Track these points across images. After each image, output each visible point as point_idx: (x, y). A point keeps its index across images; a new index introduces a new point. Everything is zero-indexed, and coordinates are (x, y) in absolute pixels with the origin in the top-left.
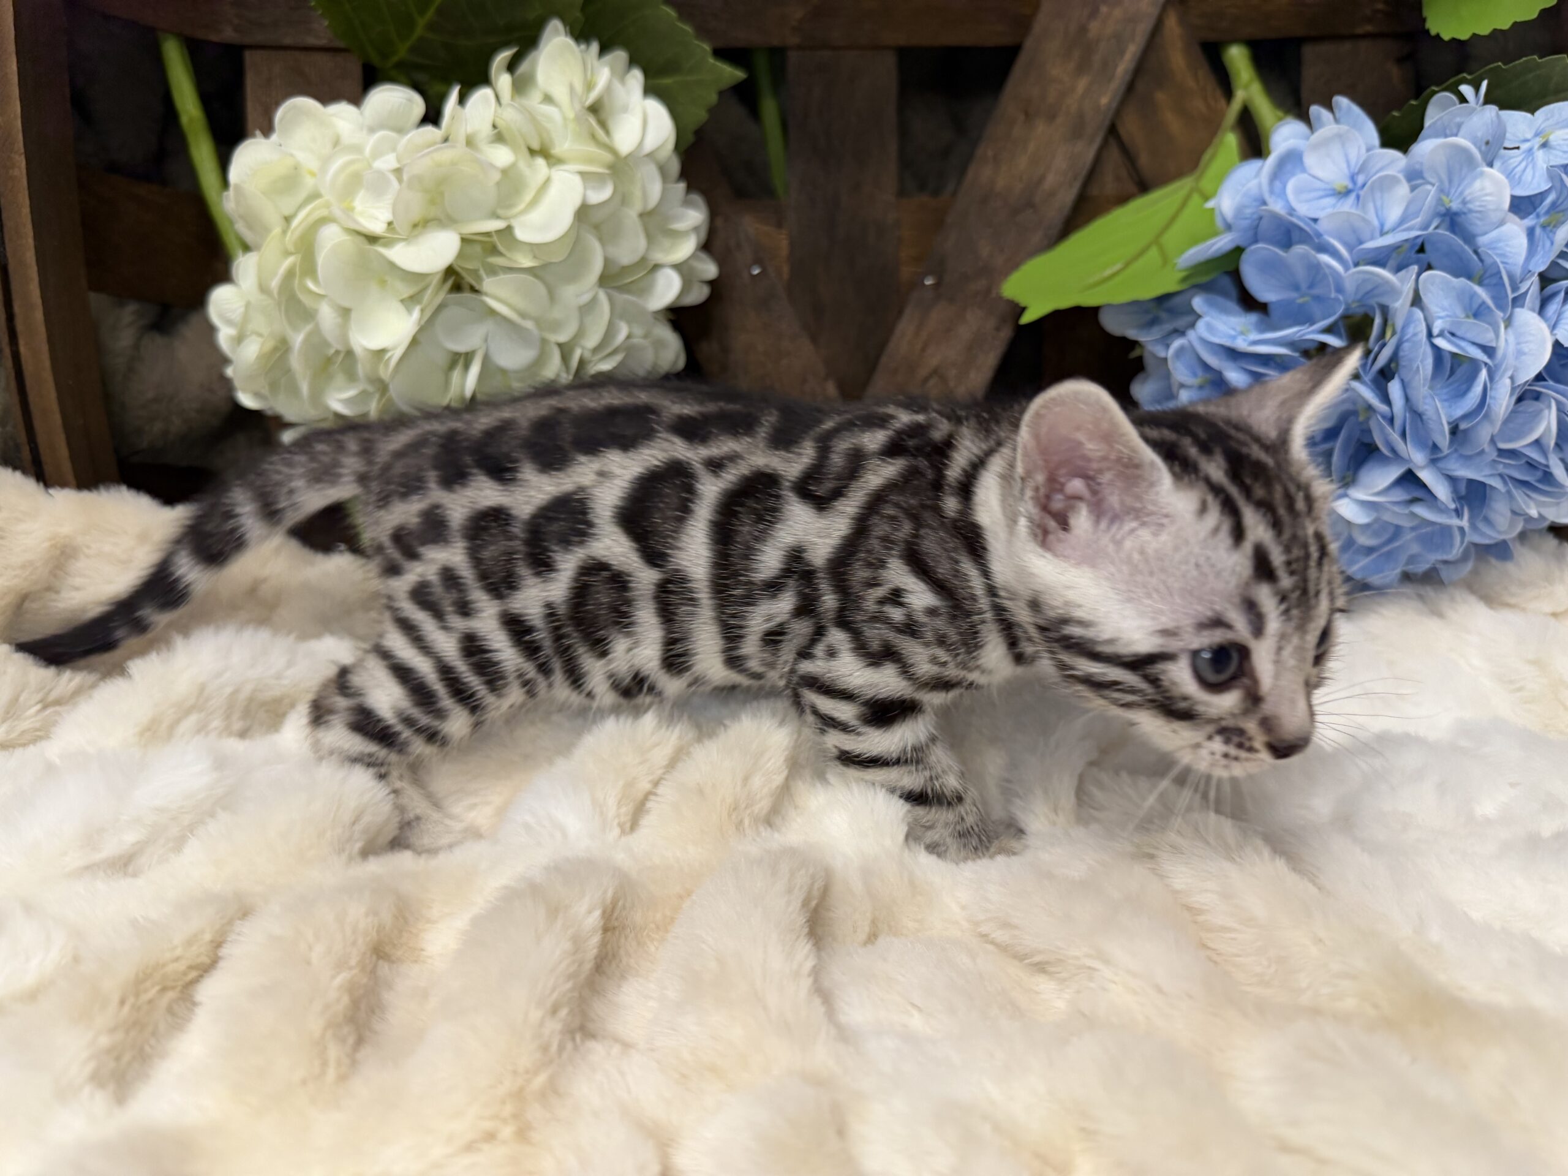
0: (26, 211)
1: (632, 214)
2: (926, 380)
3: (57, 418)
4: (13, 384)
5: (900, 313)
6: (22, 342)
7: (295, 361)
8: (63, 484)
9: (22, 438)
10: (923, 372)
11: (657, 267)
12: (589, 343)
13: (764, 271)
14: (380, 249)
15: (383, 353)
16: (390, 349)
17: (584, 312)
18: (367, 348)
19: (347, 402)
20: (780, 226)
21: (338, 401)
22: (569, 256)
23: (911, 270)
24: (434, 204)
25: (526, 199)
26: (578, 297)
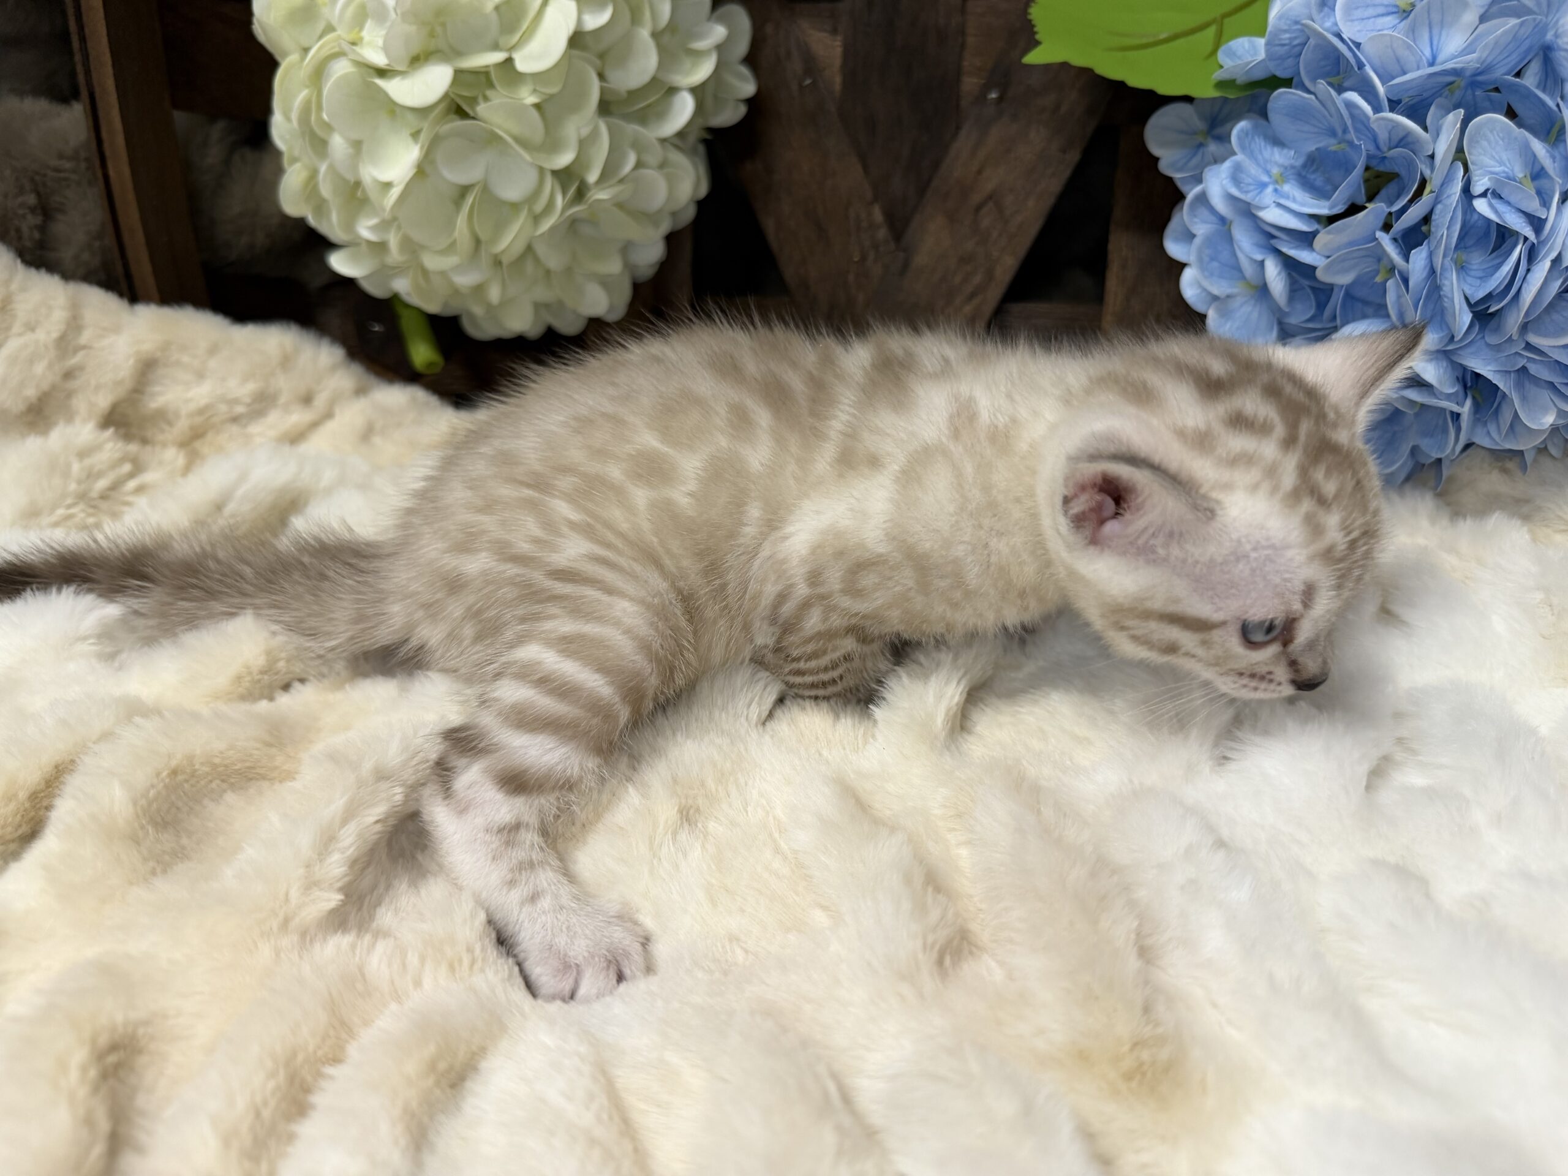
1: (644, 33)
2: (978, 208)
3: (140, 237)
4: (106, 204)
5: (958, 128)
6: (110, 168)
7: (326, 190)
10: (976, 198)
11: (673, 90)
12: (592, 177)
13: (814, 83)
14: (380, 82)
15: (388, 185)
16: (395, 183)
17: (584, 145)
18: (376, 181)
19: (372, 229)
20: (834, 31)
21: (365, 229)
22: (564, 87)
23: (975, 80)
24: (433, 37)
25: (524, 27)
26: (579, 129)
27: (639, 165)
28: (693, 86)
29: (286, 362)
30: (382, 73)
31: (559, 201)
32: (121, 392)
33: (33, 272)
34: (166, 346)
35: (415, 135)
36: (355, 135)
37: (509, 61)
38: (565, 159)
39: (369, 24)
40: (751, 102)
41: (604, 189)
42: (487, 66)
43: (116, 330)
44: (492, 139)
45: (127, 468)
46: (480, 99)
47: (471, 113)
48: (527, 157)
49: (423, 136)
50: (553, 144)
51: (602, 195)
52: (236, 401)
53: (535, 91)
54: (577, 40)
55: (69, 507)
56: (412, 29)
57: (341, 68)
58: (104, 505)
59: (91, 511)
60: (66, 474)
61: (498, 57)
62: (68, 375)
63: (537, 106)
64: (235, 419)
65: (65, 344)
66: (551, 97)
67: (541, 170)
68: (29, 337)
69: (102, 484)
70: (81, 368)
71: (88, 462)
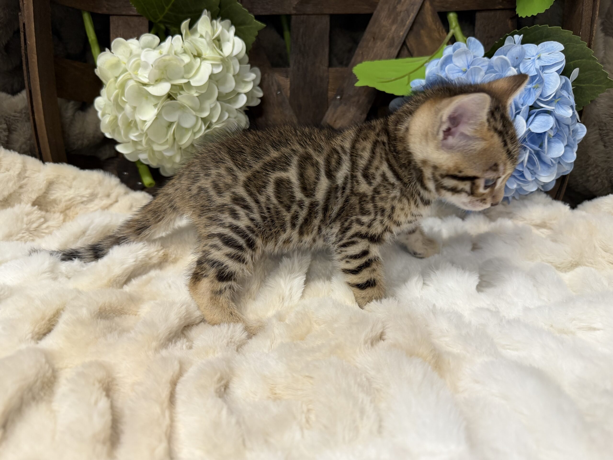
0: (37, 73)
1: (230, 75)
3: (46, 140)
4: (33, 128)
5: (328, 108)
6: (36, 115)
7: (120, 123)
8: (48, 161)
9: (36, 145)
11: (239, 94)
12: (214, 120)
13: (281, 93)
14: (145, 88)
15: (145, 121)
16: (147, 121)
17: (212, 110)
18: (141, 120)
19: (136, 137)
20: (287, 77)
21: (133, 136)
22: (207, 91)
23: (333, 93)
24: (163, 74)
25: (194, 72)
26: (210, 105)
27: (229, 117)
28: (246, 92)
29: (100, 183)
30: (145, 85)
31: (204, 128)
32: (41, 193)
33: (7, 151)
34: (58, 177)
35: (155, 106)
36: (134, 105)
37: (189, 82)
38: (205, 114)
39: (140, 69)
40: (261, 98)
41: (217, 124)
42: (182, 84)
43: (39, 171)
44: (182, 107)
45: (42, 220)
46: (178, 94)
47: (176, 99)
48: (194, 113)
49: (159, 105)
50: (201, 110)
51: (217, 126)
52: (83, 196)
53: (197, 92)
54: (212, 77)
55: (23, 233)
56: (157, 71)
57: (131, 83)
58: (35, 233)
59: (31, 235)
60: (22, 222)
61: (185, 81)
62: (21, 187)
63: (197, 96)
64: (82, 203)
65: (21, 175)
66: (202, 94)
67: (197, 118)
68: (7, 173)
69: (35, 225)
70: (26, 184)
71: (29, 217)
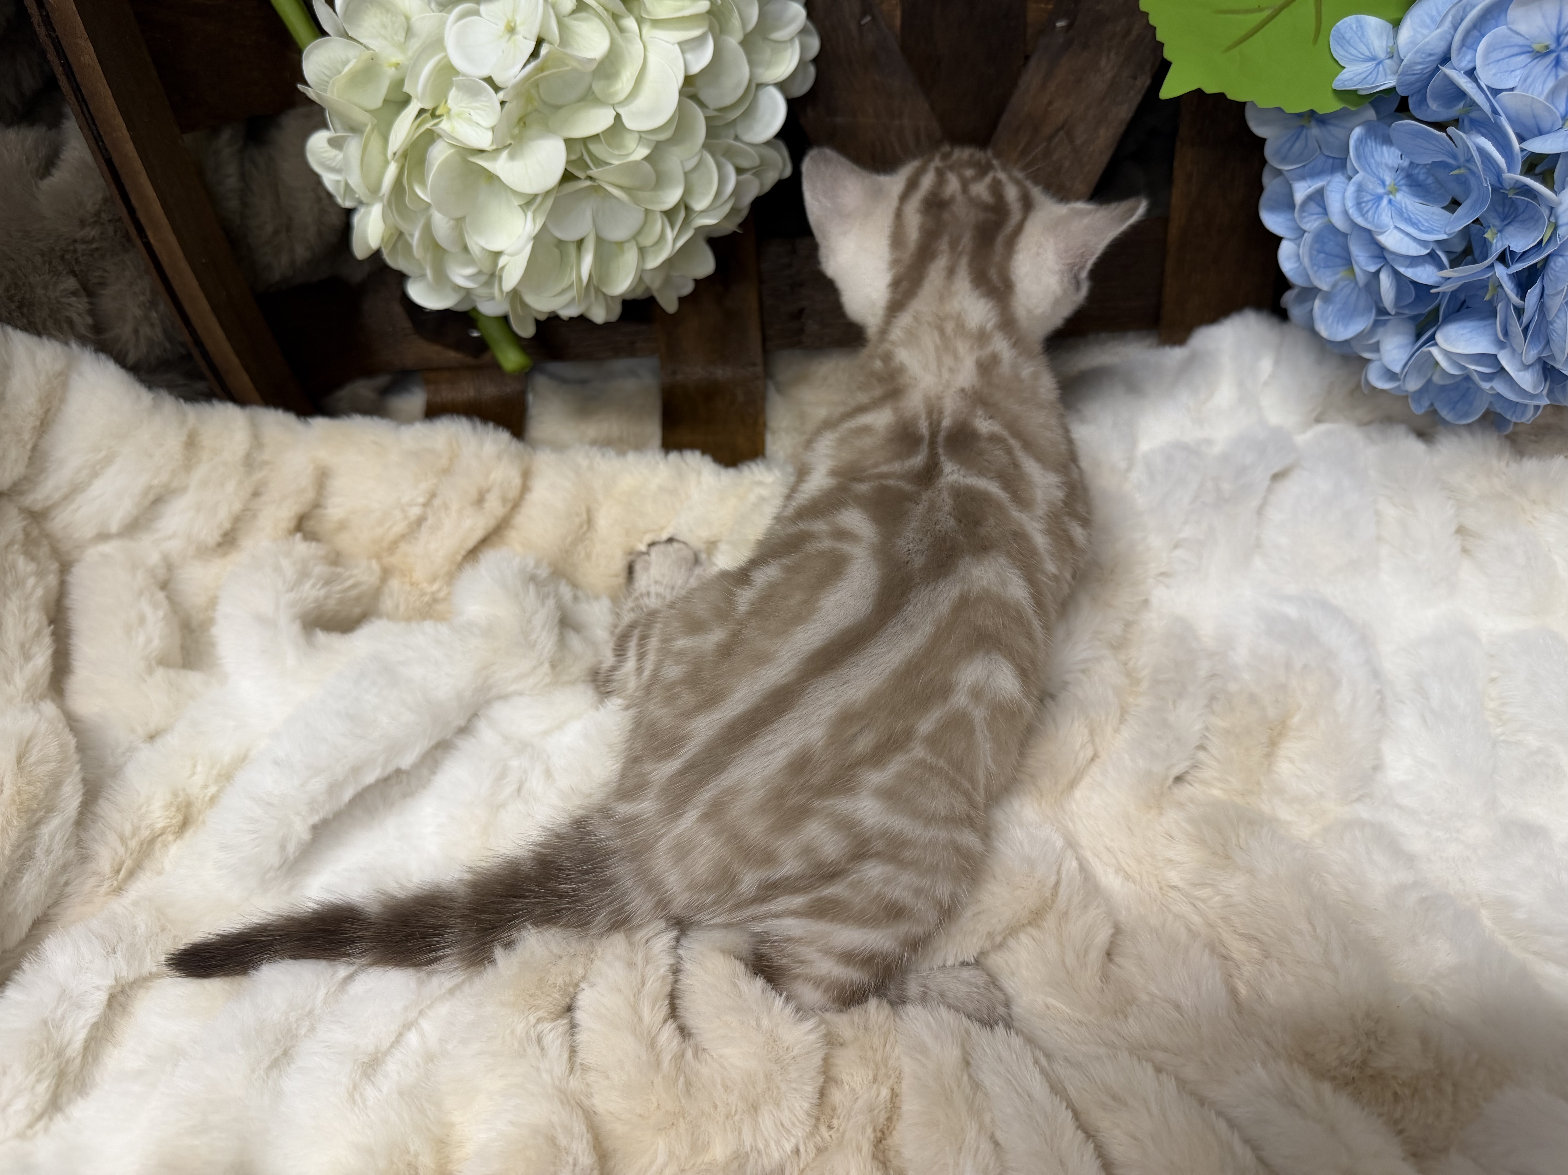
0: (111, 101)
2: (1051, 138)
4: (154, 273)
5: (1026, 59)
6: (149, 234)
11: (760, 89)
12: (701, 205)
16: (506, 252)
17: (690, 179)
18: (484, 248)
19: (469, 278)
21: (458, 274)
22: (675, 132)
25: (628, 81)
26: (682, 162)
28: (780, 80)
30: (484, 153)
31: (670, 235)
35: (525, 207)
36: (457, 213)
37: (619, 119)
38: (672, 199)
41: (710, 214)
42: (597, 132)
50: (660, 183)
53: (643, 145)
54: (687, 87)
61: (608, 117)
63: (647, 158)
67: (649, 210)
